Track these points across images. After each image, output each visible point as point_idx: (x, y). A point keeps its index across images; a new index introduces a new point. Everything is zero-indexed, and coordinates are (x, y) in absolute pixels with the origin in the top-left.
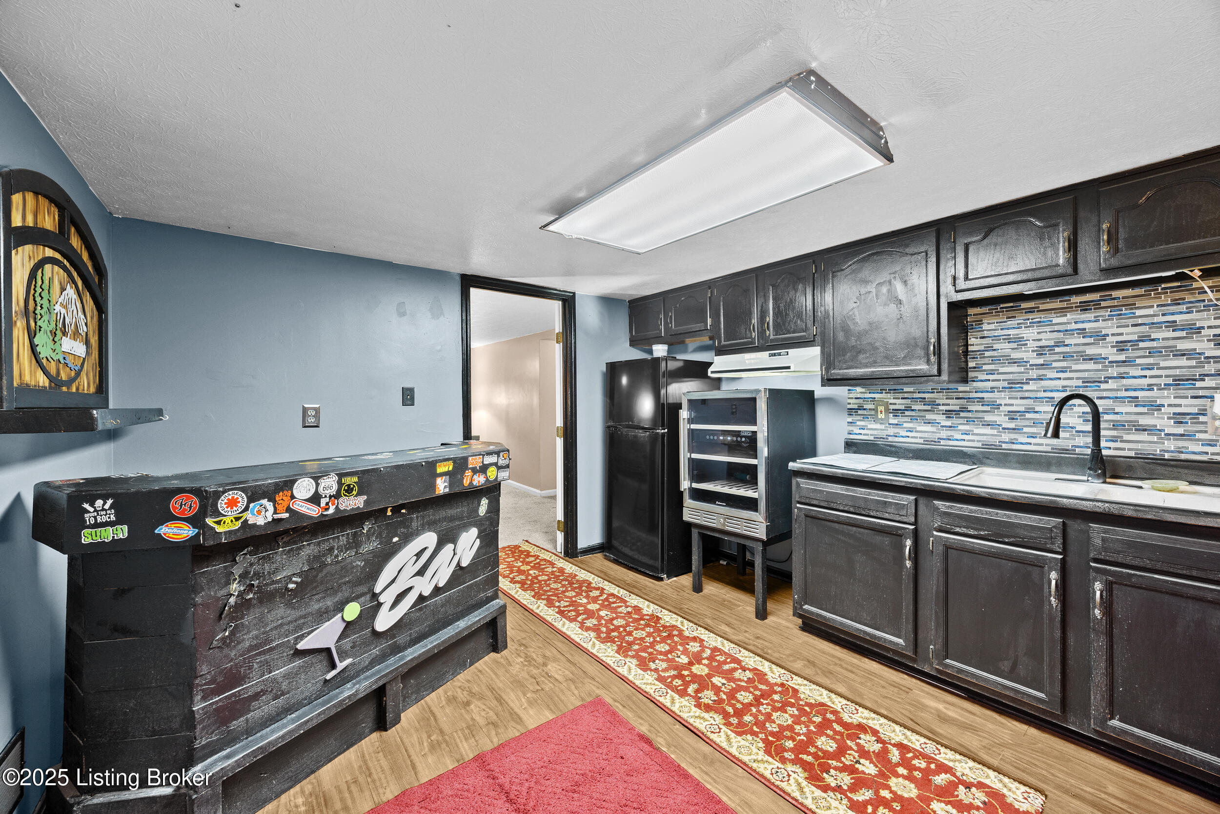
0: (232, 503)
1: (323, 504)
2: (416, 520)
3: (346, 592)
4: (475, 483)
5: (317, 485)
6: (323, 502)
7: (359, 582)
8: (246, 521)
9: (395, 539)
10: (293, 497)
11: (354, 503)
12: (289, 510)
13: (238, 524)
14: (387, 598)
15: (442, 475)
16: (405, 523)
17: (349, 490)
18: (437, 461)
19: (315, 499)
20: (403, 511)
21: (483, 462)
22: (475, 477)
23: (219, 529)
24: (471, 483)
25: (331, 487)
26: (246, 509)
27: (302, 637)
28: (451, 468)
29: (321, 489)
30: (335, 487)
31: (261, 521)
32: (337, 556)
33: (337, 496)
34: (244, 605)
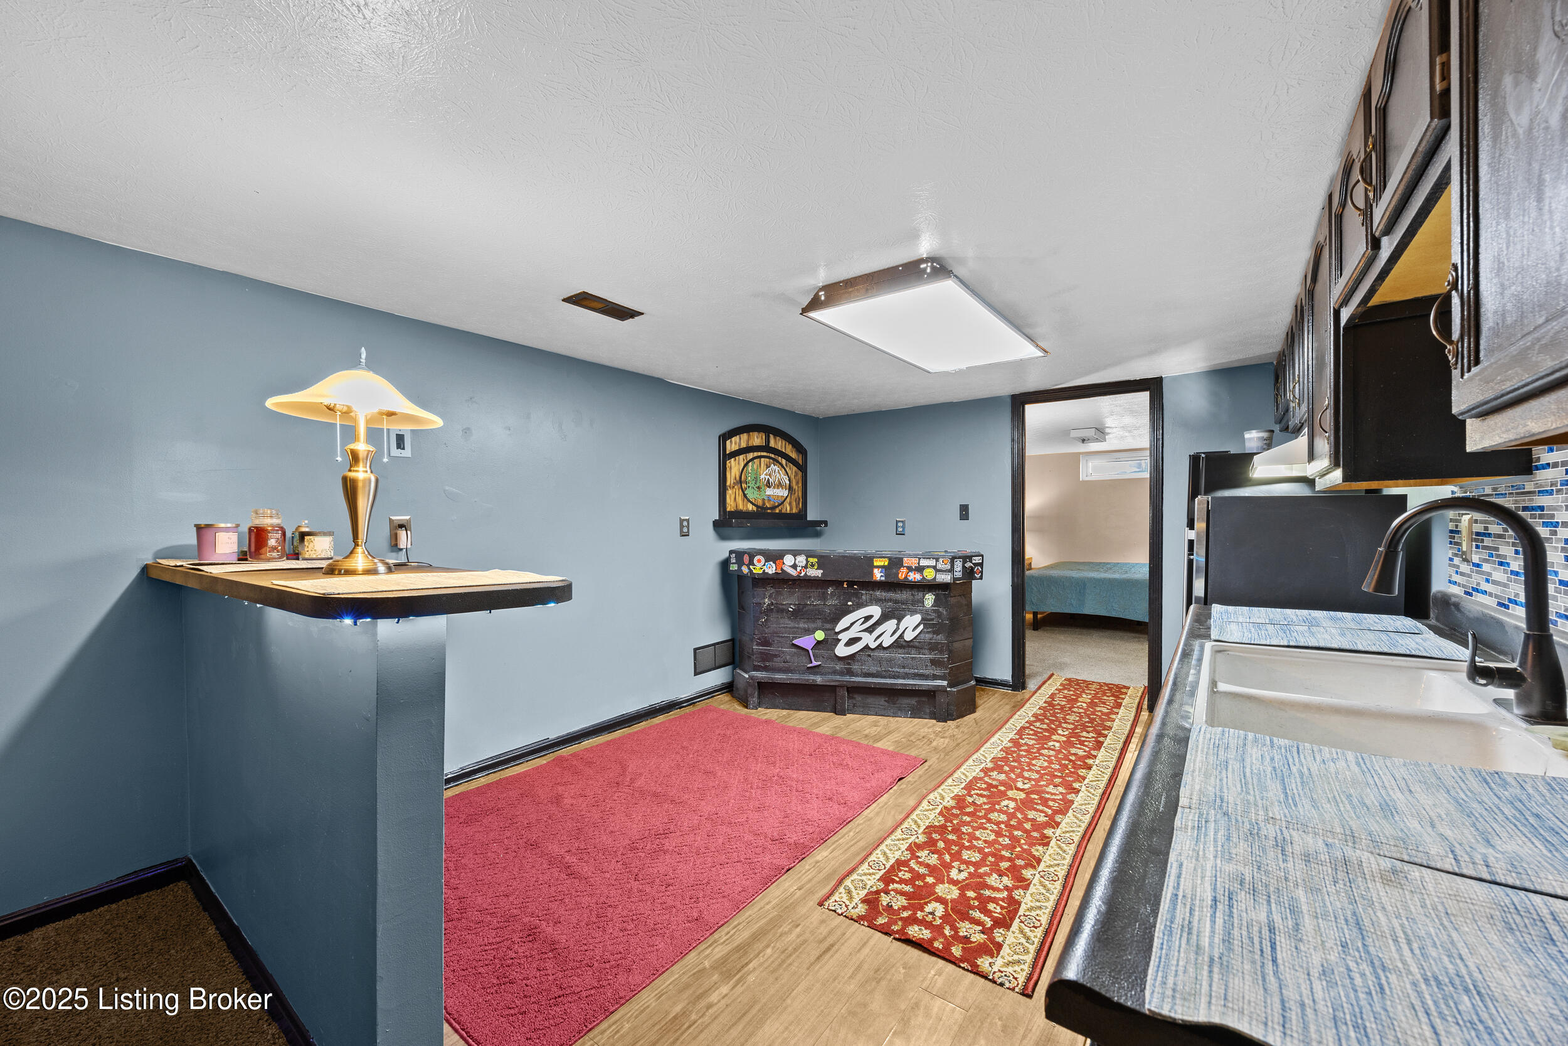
0: (759, 561)
1: (798, 570)
2: (865, 595)
3: (819, 623)
4: (910, 578)
5: (795, 559)
6: (799, 569)
7: (825, 621)
8: (764, 570)
9: (850, 603)
10: (784, 563)
11: (815, 573)
12: (782, 569)
13: (761, 572)
14: (844, 637)
15: (878, 567)
16: (857, 595)
17: (813, 566)
18: (874, 557)
19: (794, 566)
20: (855, 587)
21: (919, 563)
22: (910, 573)
23: (754, 571)
24: (906, 577)
25: (802, 562)
26: (764, 565)
27: (796, 638)
28: (886, 564)
29: (797, 562)
30: (805, 562)
31: (770, 572)
32: (813, 602)
33: (806, 567)
34: (769, 611)
